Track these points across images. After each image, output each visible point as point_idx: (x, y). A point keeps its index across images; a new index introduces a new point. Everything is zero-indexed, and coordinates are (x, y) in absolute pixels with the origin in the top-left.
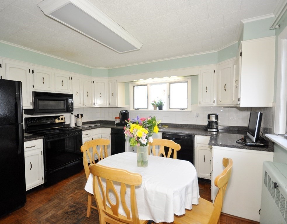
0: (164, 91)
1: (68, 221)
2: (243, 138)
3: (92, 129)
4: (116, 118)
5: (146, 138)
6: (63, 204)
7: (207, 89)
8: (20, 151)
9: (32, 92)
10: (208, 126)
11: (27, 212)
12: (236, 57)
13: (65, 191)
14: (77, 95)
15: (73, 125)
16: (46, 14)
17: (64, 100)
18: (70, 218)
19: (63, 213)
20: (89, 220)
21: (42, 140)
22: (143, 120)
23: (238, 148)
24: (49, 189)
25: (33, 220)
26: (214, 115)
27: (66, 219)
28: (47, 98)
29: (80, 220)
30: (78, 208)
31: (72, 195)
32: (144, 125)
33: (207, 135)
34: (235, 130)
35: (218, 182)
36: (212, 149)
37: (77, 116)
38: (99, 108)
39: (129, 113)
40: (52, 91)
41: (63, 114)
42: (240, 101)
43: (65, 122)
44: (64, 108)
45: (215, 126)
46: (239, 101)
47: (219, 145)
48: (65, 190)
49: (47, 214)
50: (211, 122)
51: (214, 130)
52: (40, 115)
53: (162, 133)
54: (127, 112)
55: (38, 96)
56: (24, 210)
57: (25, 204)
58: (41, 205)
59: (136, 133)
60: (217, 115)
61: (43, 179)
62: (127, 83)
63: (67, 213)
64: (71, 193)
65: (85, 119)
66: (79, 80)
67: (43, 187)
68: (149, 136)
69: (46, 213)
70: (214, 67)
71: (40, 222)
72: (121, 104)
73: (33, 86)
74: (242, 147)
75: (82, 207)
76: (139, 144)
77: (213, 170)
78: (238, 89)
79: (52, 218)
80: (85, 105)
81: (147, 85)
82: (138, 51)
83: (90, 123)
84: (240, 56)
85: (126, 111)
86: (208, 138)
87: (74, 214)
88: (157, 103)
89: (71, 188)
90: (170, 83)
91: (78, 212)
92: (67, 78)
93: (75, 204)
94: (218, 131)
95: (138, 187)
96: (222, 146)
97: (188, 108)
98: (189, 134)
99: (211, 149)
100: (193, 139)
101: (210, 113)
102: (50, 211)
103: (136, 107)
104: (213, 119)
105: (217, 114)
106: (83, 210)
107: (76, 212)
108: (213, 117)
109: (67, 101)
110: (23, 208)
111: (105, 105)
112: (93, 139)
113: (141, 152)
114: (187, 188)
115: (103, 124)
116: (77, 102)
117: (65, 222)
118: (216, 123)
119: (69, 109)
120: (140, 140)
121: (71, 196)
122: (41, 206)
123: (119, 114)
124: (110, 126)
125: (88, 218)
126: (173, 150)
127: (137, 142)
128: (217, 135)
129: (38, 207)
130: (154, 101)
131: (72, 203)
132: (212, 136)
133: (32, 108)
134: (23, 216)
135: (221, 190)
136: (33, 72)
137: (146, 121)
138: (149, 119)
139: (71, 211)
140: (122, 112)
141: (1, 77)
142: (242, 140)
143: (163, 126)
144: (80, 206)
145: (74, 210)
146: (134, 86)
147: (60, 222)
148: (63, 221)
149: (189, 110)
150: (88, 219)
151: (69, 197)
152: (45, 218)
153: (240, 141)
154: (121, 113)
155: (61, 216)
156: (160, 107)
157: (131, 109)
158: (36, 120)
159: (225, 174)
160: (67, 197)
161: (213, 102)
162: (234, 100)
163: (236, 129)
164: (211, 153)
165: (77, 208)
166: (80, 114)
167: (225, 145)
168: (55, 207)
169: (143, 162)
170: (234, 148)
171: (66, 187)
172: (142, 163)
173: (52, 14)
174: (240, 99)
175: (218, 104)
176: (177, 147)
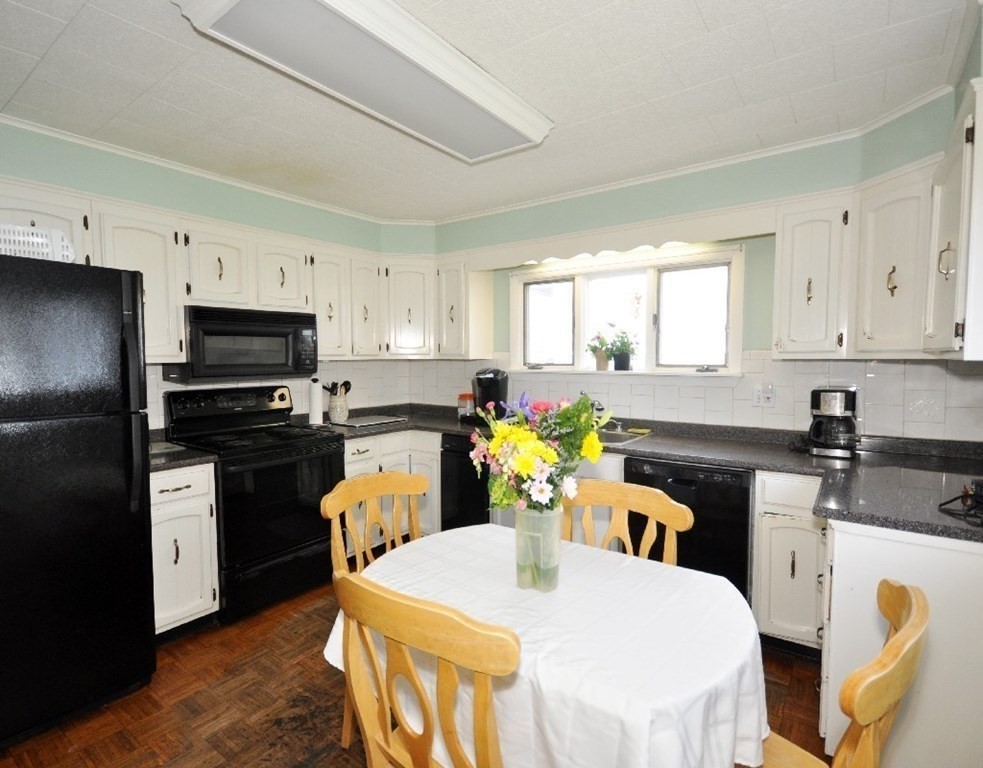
0: (638, 299)
1: (280, 755)
2: (971, 493)
3: (380, 433)
4: (463, 397)
5: (550, 481)
6: (271, 687)
7: (809, 290)
8: (137, 502)
9: (185, 307)
10: (812, 438)
11: (157, 705)
12: (942, 153)
13: (282, 643)
14: (330, 317)
15: (317, 420)
16: (199, 28)
17: (285, 336)
18: (286, 745)
19: (266, 722)
20: (347, 761)
21: (211, 466)
22: (542, 408)
23: (949, 536)
24: (232, 632)
25: (168, 735)
26: (838, 394)
27: (273, 745)
28: (229, 328)
29: (317, 755)
30: (317, 707)
31: (301, 657)
32: (545, 428)
33: (806, 469)
34: (932, 456)
35: (857, 700)
36: (829, 532)
37: (332, 389)
38: (408, 363)
39: (505, 379)
40: (247, 304)
41: (284, 383)
42: (963, 335)
43: (291, 409)
44: (287, 360)
45: (841, 436)
46: (957, 335)
47: (858, 519)
48: (283, 638)
49: (214, 719)
50: (825, 421)
51: (839, 453)
52: (213, 383)
53: (625, 456)
54: (500, 378)
55: (204, 320)
56: (149, 697)
57: (154, 676)
58: (200, 686)
59: (510, 460)
60: (854, 394)
61: (214, 594)
62: (502, 273)
63: (278, 722)
64: (301, 652)
65: (357, 399)
66: (337, 265)
67: (215, 622)
68: (564, 472)
69: (213, 716)
70: (845, 199)
71: (191, 745)
72: (480, 348)
73: (189, 289)
74: (967, 531)
75: (331, 706)
76: (522, 503)
77: (829, 619)
78: (954, 286)
79: (229, 738)
80: (355, 353)
81: (572, 279)
82: (534, 151)
83: (375, 414)
84: (968, 140)
85: (496, 372)
86: (814, 484)
87: (303, 730)
88: (610, 346)
89: (301, 635)
90: (661, 270)
91: (314, 724)
92: (297, 259)
93: (307, 694)
94: (854, 459)
95: (505, 681)
96: (873, 524)
97: (730, 364)
98: (729, 464)
99: (824, 529)
100: (748, 483)
101: (820, 383)
102: (228, 708)
103: (533, 359)
104: (836, 407)
105: (852, 389)
106: (332, 719)
107: (310, 724)
108: (834, 401)
109: (298, 338)
110: (145, 688)
111: (424, 350)
112: (381, 470)
113: (532, 534)
114: (712, 700)
115: (418, 416)
116: (329, 342)
117: (270, 755)
118: (848, 423)
119: (304, 365)
120: (525, 486)
121: (298, 664)
122: (200, 689)
123: (473, 382)
124: (438, 426)
125: (344, 749)
126: (661, 529)
127: (515, 494)
128: (849, 473)
129: (190, 692)
130: (598, 338)
131: (300, 686)
132: (827, 474)
133: (184, 360)
134: (141, 718)
135: (871, 733)
136: (187, 240)
137: (550, 412)
138: (565, 405)
139: (292, 716)
140: (481, 377)
141: (88, 258)
142: (964, 503)
143: (630, 430)
144: (322, 704)
145: (304, 713)
146: (526, 285)
147: (255, 754)
148: (265, 750)
149: (734, 370)
150: (346, 756)
151: (292, 666)
152: (208, 734)
153: (958, 506)
154: (479, 379)
155: (258, 734)
156: (622, 360)
157: (513, 366)
158: (199, 402)
159: (892, 667)
160: (287, 666)
161: (835, 339)
162: (930, 330)
163: (934, 452)
164: (821, 546)
165: (313, 708)
166: (340, 383)
167: (886, 519)
168: (245, 695)
169: (538, 573)
170: (927, 533)
171: (286, 627)
172: (533, 574)
173: (216, 26)
174: (963, 326)
175: (860, 348)
176: (680, 517)
